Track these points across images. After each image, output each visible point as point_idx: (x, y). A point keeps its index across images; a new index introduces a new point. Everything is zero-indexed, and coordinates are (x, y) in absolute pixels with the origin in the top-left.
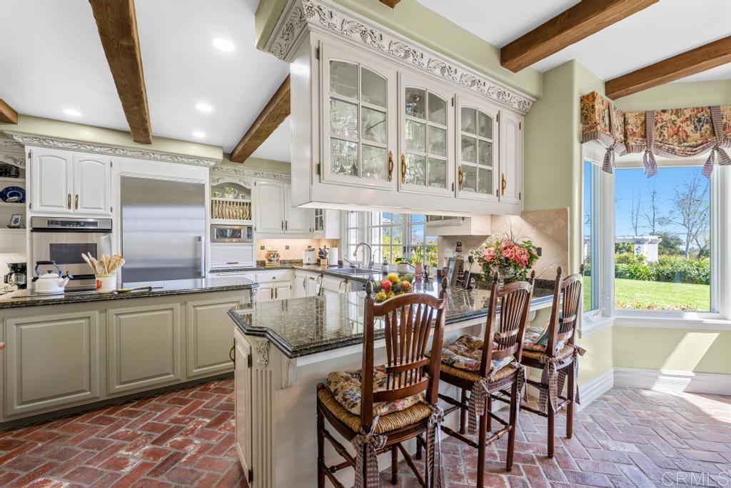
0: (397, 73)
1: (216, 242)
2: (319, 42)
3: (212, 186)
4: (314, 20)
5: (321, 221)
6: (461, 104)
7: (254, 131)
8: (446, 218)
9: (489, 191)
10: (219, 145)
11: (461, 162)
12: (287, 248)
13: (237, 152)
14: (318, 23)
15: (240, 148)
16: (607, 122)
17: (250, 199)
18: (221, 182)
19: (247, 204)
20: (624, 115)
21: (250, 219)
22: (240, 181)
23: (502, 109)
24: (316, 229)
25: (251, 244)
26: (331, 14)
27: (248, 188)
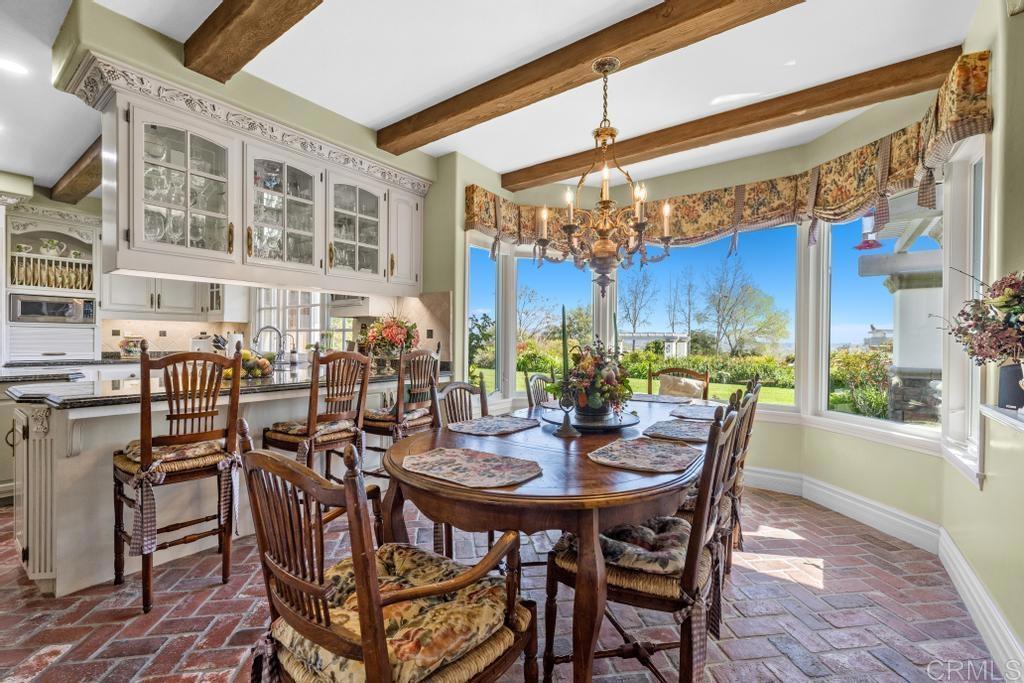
0: (243, 143)
1: (18, 320)
2: (129, 104)
3: (13, 236)
4: (119, 83)
5: (218, 298)
6: (333, 180)
7: (83, 166)
8: (349, 297)
9: (375, 270)
10: (28, 174)
11: (332, 239)
12: (163, 334)
13: (60, 188)
14: (125, 86)
15: (65, 184)
16: (492, 214)
17: (91, 259)
18: (31, 229)
19: (84, 266)
20: (518, 208)
21: (91, 289)
22: (70, 230)
23: (391, 188)
24: (212, 308)
25: (93, 325)
26: (142, 80)
27: (87, 242)
